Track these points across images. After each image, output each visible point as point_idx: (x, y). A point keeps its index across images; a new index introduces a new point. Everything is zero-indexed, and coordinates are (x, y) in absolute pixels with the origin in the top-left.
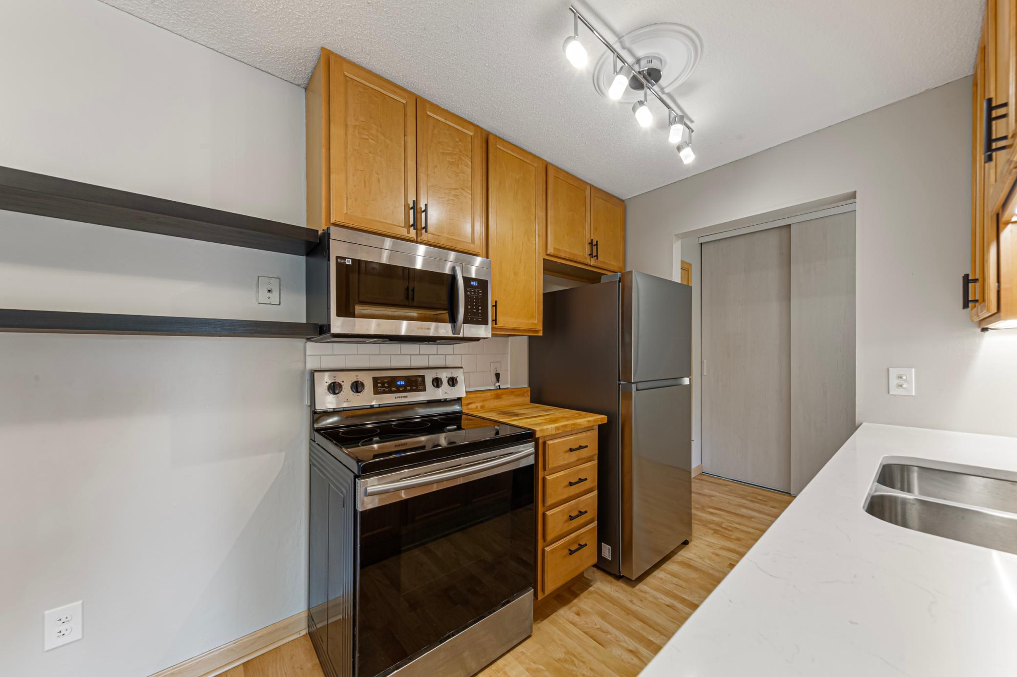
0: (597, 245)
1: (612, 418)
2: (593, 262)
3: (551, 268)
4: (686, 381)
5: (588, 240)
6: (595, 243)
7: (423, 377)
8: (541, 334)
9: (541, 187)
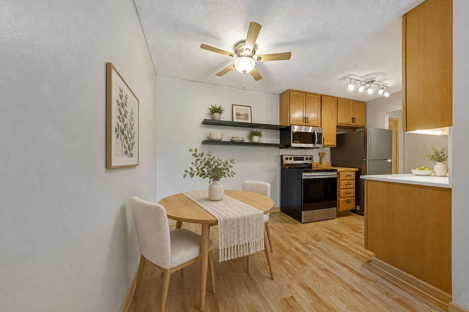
0: (355, 119)
1: (360, 170)
2: (353, 124)
3: (338, 127)
4: (390, 161)
5: (351, 117)
6: (354, 118)
7: (303, 157)
8: (336, 146)
9: (336, 104)
